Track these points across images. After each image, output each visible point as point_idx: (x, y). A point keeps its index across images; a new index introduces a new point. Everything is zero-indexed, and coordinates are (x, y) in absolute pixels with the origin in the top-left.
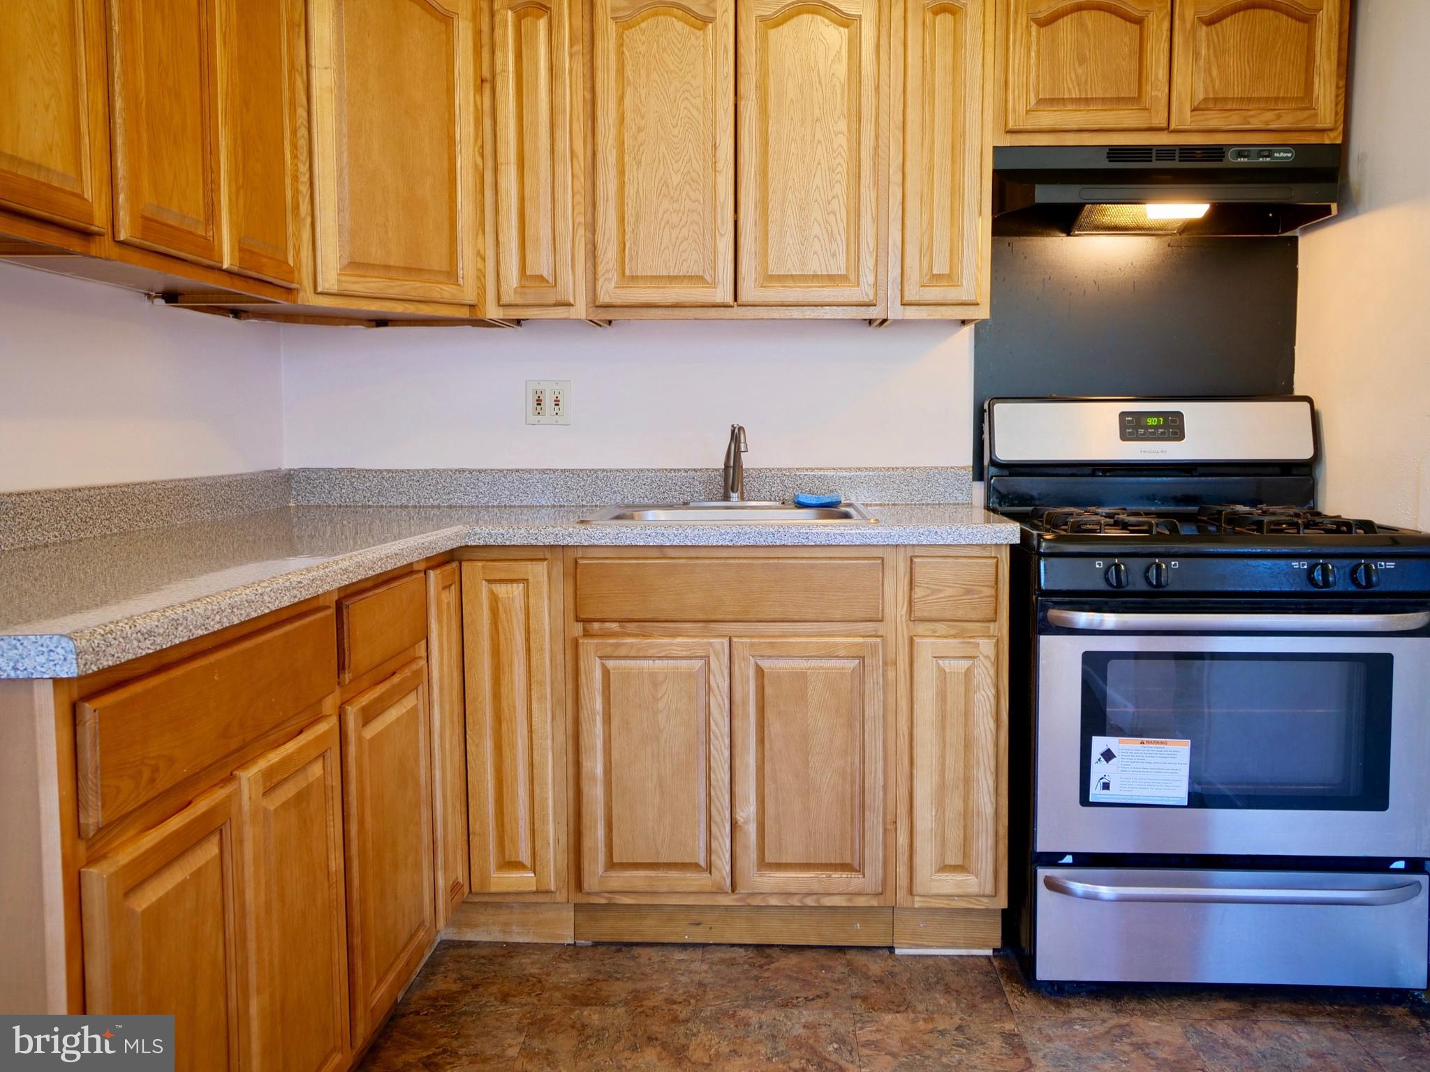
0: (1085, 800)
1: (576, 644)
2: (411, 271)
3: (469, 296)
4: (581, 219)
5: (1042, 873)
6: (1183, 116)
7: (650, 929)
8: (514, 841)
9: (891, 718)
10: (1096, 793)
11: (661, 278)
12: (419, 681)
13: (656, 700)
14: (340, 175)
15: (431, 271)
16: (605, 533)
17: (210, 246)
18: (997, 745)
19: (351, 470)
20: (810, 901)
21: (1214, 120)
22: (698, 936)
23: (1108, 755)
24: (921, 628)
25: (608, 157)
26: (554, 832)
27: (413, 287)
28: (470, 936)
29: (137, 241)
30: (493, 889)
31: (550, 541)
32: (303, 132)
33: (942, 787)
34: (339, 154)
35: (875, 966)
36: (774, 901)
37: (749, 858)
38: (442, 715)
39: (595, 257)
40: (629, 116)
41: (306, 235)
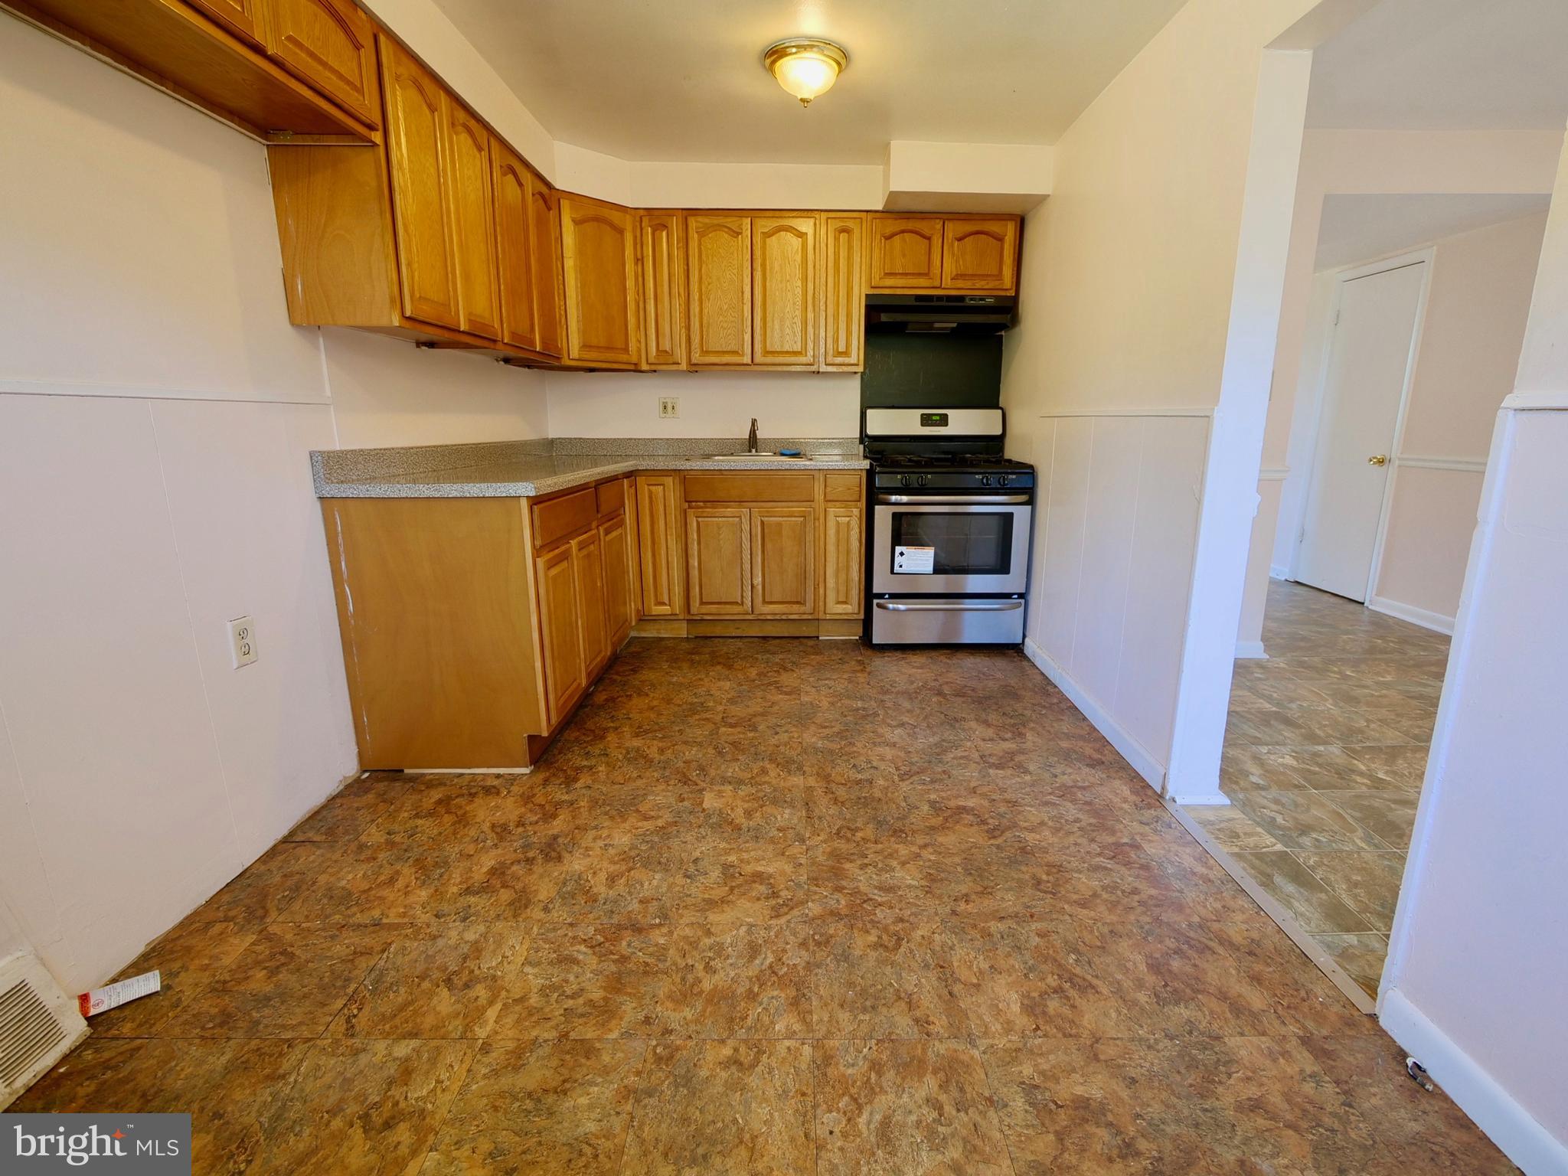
0: (892, 572)
1: (685, 511)
2: (609, 348)
3: (634, 360)
4: (683, 324)
5: (875, 601)
6: (947, 282)
7: (718, 630)
8: (662, 594)
9: (817, 544)
10: (897, 569)
11: (718, 352)
12: (621, 524)
13: (720, 535)
14: (578, 305)
15: (617, 349)
16: (697, 465)
17: (532, 343)
18: (860, 552)
19: (580, 439)
20: (784, 617)
21: (960, 284)
22: (738, 633)
23: (902, 554)
24: (830, 504)
25: (695, 295)
26: (678, 589)
27: (610, 356)
28: (644, 634)
29: (510, 342)
30: (654, 613)
31: (674, 467)
32: (561, 286)
33: (837, 571)
34: (577, 296)
35: (811, 643)
36: (769, 617)
37: (759, 599)
38: (630, 539)
39: (690, 342)
40: (704, 277)
41: (564, 333)
